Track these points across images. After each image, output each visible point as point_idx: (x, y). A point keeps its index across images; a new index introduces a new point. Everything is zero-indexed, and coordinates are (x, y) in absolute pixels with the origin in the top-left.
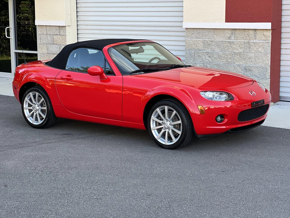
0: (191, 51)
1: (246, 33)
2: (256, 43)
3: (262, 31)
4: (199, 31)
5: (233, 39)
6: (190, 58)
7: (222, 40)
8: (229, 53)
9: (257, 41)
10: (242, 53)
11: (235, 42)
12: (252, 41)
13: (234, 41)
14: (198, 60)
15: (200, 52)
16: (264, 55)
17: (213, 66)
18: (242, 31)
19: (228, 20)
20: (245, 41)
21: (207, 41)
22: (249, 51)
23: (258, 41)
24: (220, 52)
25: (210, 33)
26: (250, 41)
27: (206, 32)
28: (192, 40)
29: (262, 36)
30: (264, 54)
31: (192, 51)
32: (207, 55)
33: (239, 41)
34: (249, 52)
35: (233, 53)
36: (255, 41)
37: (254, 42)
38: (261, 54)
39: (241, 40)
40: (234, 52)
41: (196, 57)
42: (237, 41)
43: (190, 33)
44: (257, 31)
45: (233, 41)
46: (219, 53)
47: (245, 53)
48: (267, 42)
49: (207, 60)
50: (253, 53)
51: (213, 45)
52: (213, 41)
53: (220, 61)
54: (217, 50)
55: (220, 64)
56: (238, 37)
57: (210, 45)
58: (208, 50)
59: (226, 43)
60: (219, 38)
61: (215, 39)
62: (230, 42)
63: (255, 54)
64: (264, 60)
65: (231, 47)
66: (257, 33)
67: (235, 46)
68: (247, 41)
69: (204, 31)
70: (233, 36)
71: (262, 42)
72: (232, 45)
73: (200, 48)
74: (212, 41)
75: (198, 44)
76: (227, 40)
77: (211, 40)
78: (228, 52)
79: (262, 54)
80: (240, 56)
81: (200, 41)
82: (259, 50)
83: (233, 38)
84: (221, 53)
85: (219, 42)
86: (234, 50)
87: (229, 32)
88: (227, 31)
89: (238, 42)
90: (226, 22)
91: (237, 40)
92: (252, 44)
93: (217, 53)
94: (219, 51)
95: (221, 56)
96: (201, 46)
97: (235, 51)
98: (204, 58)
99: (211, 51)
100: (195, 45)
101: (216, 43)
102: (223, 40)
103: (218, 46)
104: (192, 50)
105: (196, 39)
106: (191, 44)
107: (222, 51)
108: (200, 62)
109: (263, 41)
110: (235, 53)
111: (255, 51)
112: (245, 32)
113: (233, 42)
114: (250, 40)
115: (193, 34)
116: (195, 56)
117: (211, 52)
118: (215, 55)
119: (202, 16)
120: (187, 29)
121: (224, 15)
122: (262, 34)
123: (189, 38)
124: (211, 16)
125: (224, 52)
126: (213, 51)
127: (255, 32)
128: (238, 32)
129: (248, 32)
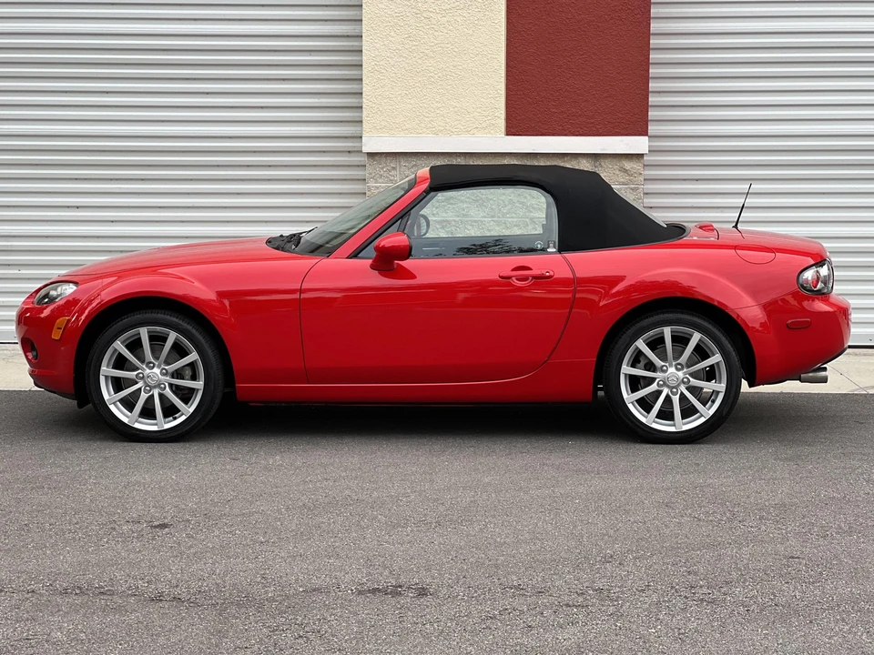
3: (616, 161)
4: (415, 159)
8: (515, 220)
18: (558, 161)
19: (513, 129)
24: (486, 219)
29: (617, 172)
32: (443, 228)
40: (532, 219)
43: (382, 168)
44: (603, 160)
46: (482, 222)
48: (632, 189)
51: (462, 202)
54: (477, 214)
57: (452, 201)
58: (444, 214)
66: (603, 164)
69: (433, 160)
72: (525, 198)
78: (511, 218)
84: (489, 223)
87: (516, 162)
88: (508, 160)
90: (507, 135)
93: (475, 221)
94: (485, 217)
97: (534, 215)
99: (458, 216)
103: (480, 203)
107: (493, 217)
110: (534, 220)
115: (394, 168)
117: (457, 219)
118: (469, 227)
119: (427, 119)
120: (371, 155)
121: (503, 116)
122: (616, 167)
123: (380, 181)
124: (459, 118)
125: (499, 217)
126: (464, 215)
127: (596, 161)
128: (542, 161)
129: (574, 162)
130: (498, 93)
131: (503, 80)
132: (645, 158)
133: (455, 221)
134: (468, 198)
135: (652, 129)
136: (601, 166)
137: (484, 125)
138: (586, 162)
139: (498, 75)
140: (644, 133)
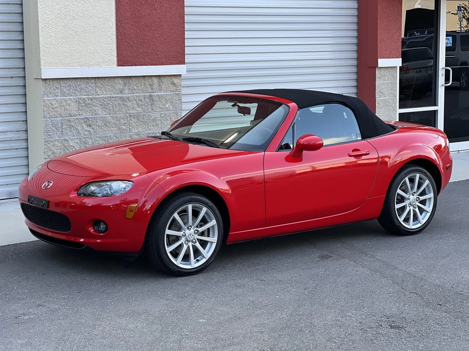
0: (54, 119)
1: (147, 82)
2: (162, 96)
3: (169, 78)
4: (69, 82)
6: (54, 131)
7: (109, 96)
8: (121, 115)
9: (162, 94)
10: (142, 113)
12: (155, 94)
13: (130, 95)
14: (69, 134)
15: (72, 119)
16: (173, 113)
17: (96, 140)
18: (141, 80)
19: (121, 62)
20: (145, 94)
21: (84, 99)
22: (152, 109)
23: (164, 93)
24: (107, 116)
25: (90, 86)
26: (153, 94)
27: (83, 84)
28: (55, 99)
29: (170, 85)
31: (58, 119)
32: (85, 122)
33: (136, 94)
34: (151, 111)
35: (127, 115)
36: (159, 94)
37: (158, 96)
38: (169, 112)
39: (140, 93)
41: (65, 129)
42: (133, 96)
43: (51, 88)
44: (163, 78)
45: (127, 95)
47: (146, 114)
48: (176, 94)
49: (86, 131)
50: (157, 113)
51: (94, 106)
52: (95, 98)
53: (108, 130)
54: (101, 113)
55: (108, 135)
56: (134, 89)
57: (89, 106)
58: (85, 114)
59: (115, 100)
60: (103, 93)
61: (98, 95)
62: (123, 97)
63: (161, 112)
65: (126, 105)
66: (163, 81)
67: (130, 104)
68: (148, 94)
69: (78, 82)
70: (127, 87)
71: (171, 95)
72: (126, 102)
73: (73, 112)
74: (92, 100)
75: (69, 105)
76: (118, 95)
77: (91, 97)
78: (120, 114)
79: (171, 112)
80: (138, 119)
81: (71, 99)
82: (167, 106)
83: (126, 91)
84: (109, 117)
85: (104, 99)
86: (129, 110)
87: (121, 81)
88: (116, 81)
89: (135, 97)
90: (118, 66)
91: (134, 93)
92: (156, 98)
93: (101, 117)
94: (106, 114)
95: (109, 122)
96: (73, 108)
97: (131, 112)
98: (80, 128)
99: (92, 115)
100: (63, 109)
101: (100, 101)
102: (111, 96)
103: (104, 106)
104: (57, 117)
105: (64, 98)
106: (56, 106)
107: (110, 114)
108: (74, 136)
109: (170, 93)
110: (131, 114)
111: (161, 108)
113: (128, 98)
114: (153, 92)
115: (57, 88)
116: (63, 127)
117: (92, 117)
118: (99, 121)
119: (75, 57)
120: (45, 80)
121: (115, 55)
122: (169, 82)
123: (51, 96)
125: (113, 114)
126: (96, 114)
127: (160, 79)
128: (134, 81)
129: (150, 81)
130: (113, 41)
131: (115, 33)
132: (182, 76)
133: (91, 118)
134: (97, 104)
136: (162, 82)
137: (106, 60)
138: (155, 80)
139: (112, 30)
140: (183, 62)
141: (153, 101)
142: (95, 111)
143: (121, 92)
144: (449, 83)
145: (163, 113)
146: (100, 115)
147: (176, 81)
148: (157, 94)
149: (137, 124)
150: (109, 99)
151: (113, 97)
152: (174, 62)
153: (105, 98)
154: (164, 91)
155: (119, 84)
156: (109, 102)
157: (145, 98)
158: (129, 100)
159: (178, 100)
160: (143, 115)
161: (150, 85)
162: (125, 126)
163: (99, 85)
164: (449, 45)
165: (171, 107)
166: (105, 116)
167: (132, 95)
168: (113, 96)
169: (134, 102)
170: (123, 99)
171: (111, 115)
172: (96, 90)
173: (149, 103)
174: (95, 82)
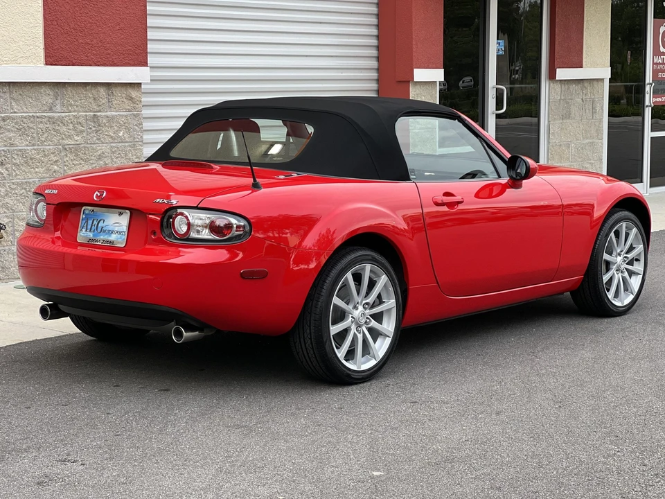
1: (91, 93)
2: (113, 117)
3: (123, 89)
5: (59, 110)
7: (31, 114)
8: (51, 147)
9: (114, 113)
10: (82, 145)
11: (66, 116)
12: (103, 114)
13: (63, 114)
16: (130, 146)
17: (12, 189)
18: (81, 90)
19: (52, 58)
20: (87, 114)
22: (98, 139)
23: (116, 114)
24: (28, 148)
25: (1, 97)
26: (99, 114)
29: (125, 100)
30: (130, 144)
33: (74, 114)
34: (97, 141)
35: (60, 147)
36: (109, 113)
37: (107, 117)
38: (123, 144)
39: (79, 112)
40: (64, 146)
42: (69, 116)
44: (114, 88)
45: (59, 114)
46: (25, 150)
47: (89, 146)
48: (135, 116)
50: (106, 145)
51: (9, 131)
52: (9, 118)
53: (30, 172)
54: (19, 143)
55: (31, 180)
56: (71, 105)
59: (41, 122)
60: (23, 109)
61: (15, 112)
62: (53, 117)
63: (112, 144)
64: (130, 159)
65: (58, 132)
66: (114, 92)
67: (65, 129)
68: (92, 114)
70: (58, 102)
71: (126, 116)
72: (59, 125)
74: (5, 121)
76: (45, 114)
77: (3, 115)
78: (49, 145)
79: (127, 144)
80: (77, 155)
82: (121, 134)
83: (58, 108)
84: (31, 151)
85: (25, 120)
86: (63, 139)
87: (49, 91)
88: (43, 89)
89: (71, 117)
90: (46, 64)
91: (70, 112)
92: (104, 121)
93: (20, 150)
94: (27, 146)
95: (31, 159)
97: (66, 142)
99: (6, 146)
101: (16, 123)
102: (35, 114)
103: (23, 131)
107: (34, 145)
109: (125, 113)
110: (67, 147)
111: (112, 137)
112: (86, 91)
113: (61, 120)
114: (100, 111)
117: (5, 149)
118: (16, 157)
121: (42, 46)
122: (124, 95)
124: (8, 47)
125: (38, 145)
126: (12, 145)
127: (109, 89)
128: (69, 91)
129: (94, 92)
130: (38, 23)
131: (41, 9)
132: (143, 86)
133: (4, 151)
134: (13, 127)
135: (151, 60)
136: (113, 95)
137: (28, 54)
138: (102, 91)
139: (37, 5)
140: (145, 64)
141: (99, 125)
142: (11, 140)
143: (51, 109)
144: (502, 109)
145: (114, 145)
146: (17, 146)
147: (134, 93)
148: (105, 114)
149: (75, 162)
150: (32, 119)
151: (38, 117)
152: (131, 62)
153: (25, 118)
154: (115, 111)
155: (47, 97)
156: (31, 125)
157: (87, 120)
158: (62, 122)
159: (136, 125)
160: (85, 147)
161: (95, 99)
162: (58, 166)
163: (15, 95)
164: (501, 53)
165: (126, 136)
166: (25, 148)
167: (67, 114)
168: (38, 114)
169: (71, 126)
170: (52, 121)
171: (35, 147)
172: (11, 103)
173: (94, 129)
174: (10, 92)
